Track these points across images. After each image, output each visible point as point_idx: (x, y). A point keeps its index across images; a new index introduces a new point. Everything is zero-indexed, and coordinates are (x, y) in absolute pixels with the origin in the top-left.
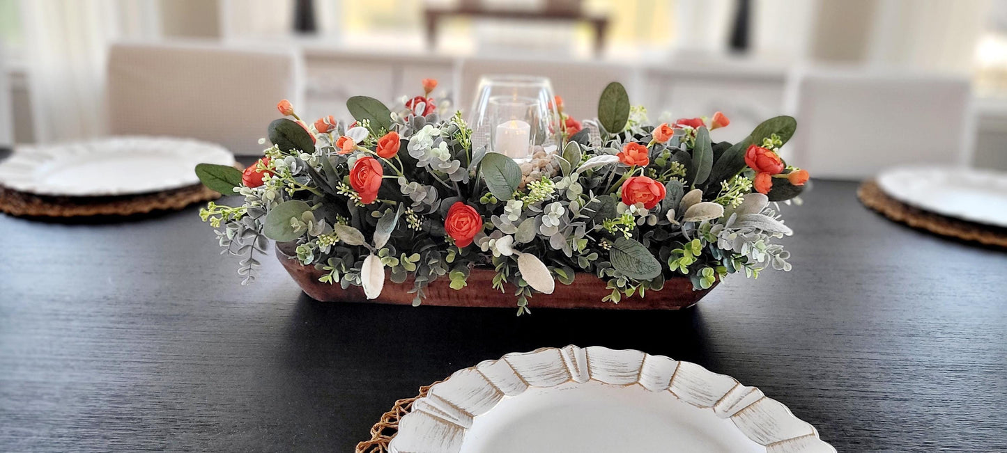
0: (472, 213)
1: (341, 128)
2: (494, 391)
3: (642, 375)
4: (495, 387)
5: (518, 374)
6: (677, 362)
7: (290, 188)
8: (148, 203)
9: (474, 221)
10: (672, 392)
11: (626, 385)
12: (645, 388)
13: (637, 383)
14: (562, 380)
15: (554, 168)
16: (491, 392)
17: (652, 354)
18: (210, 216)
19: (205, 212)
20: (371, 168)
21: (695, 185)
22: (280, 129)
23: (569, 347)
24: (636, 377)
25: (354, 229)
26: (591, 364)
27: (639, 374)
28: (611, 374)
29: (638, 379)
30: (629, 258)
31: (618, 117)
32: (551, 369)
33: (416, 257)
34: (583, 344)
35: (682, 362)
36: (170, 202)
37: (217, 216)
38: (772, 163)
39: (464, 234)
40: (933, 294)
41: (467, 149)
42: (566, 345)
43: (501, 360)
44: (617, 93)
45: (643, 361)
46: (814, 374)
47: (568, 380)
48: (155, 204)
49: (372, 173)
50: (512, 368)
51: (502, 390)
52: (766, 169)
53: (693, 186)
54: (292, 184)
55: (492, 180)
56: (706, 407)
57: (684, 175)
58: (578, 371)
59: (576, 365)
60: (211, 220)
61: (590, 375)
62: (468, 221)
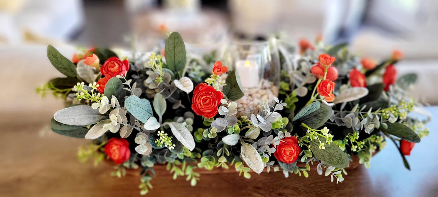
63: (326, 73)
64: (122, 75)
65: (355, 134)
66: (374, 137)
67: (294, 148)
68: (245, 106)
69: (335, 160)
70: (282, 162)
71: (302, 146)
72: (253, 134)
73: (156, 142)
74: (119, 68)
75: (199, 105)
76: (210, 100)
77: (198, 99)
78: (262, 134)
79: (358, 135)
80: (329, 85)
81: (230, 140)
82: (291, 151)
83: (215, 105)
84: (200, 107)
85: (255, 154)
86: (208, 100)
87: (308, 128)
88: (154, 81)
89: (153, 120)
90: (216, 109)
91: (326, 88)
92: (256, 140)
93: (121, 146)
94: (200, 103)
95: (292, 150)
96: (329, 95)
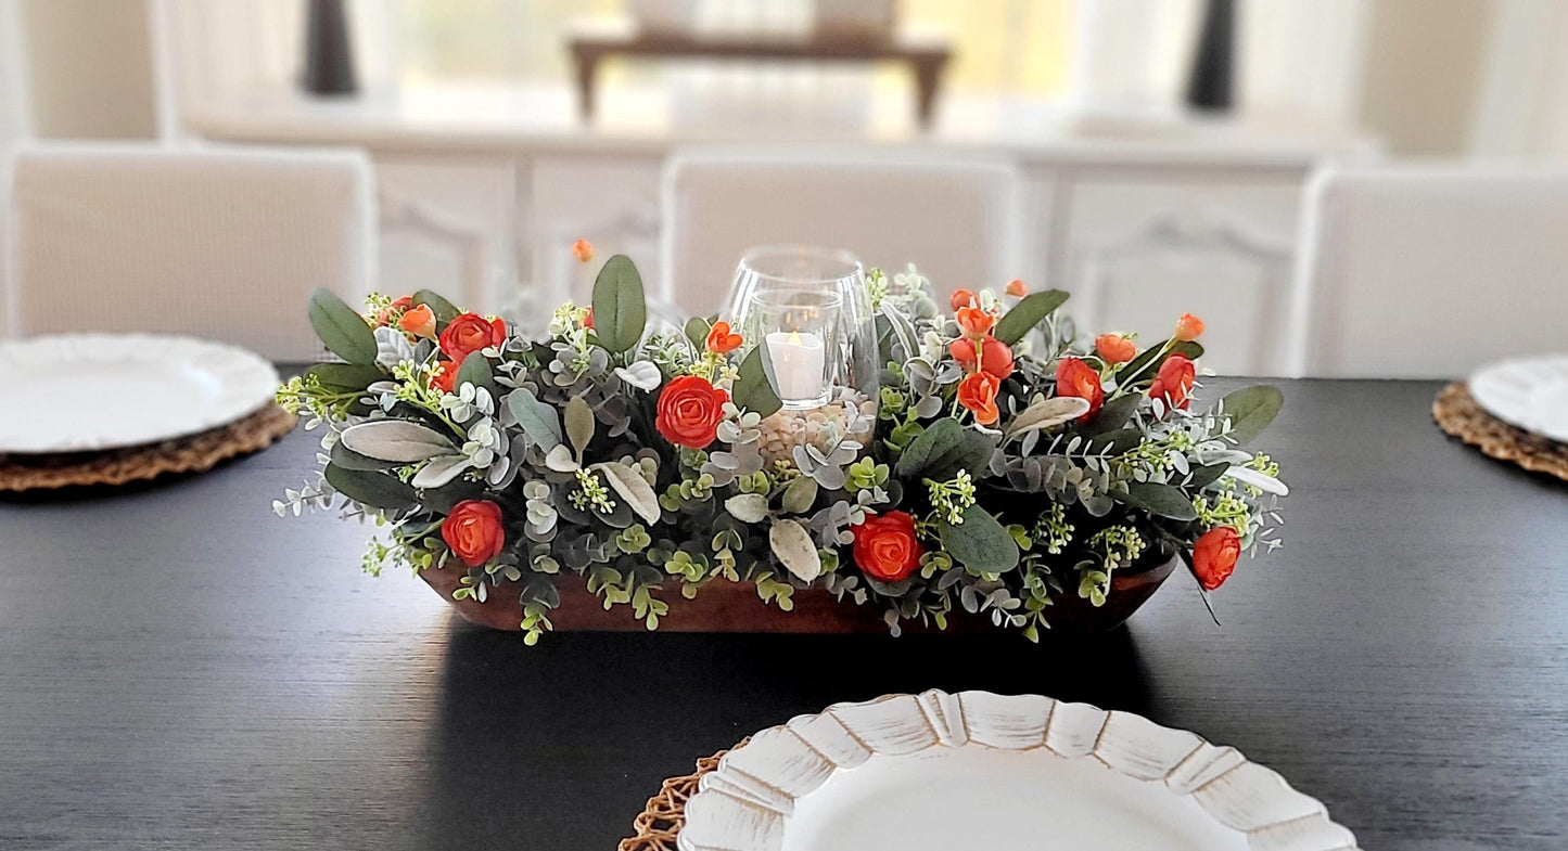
2: (820, 760)
3: (1051, 733)
4: (821, 755)
5: (854, 736)
6: (1107, 712)
8: (150, 462)
10: (1098, 758)
11: (1026, 749)
12: (1056, 754)
13: (1042, 745)
14: (923, 745)
16: (816, 763)
17: (1066, 700)
23: (931, 692)
24: (1041, 736)
26: (968, 719)
27: (1046, 732)
28: (1001, 732)
29: (1045, 740)
32: (905, 726)
34: (952, 688)
35: (1113, 712)
36: (186, 460)
40: (1546, 594)
42: (926, 689)
43: (825, 715)
45: (1051, 712)
46: (1331, 729)
47: (933, 744)
48: (161, 465)
50: (844, 726)
51: (834, 761)
56: (1154, 779)
58: (947, 729)
59: (943, 720)
61: (968, 735)
63: (979, 356)
64: (496, 348)
65: (1054, 508)
66: (1116, 531)
67: (902, 538)
68: (786, 437)
69: (989, 554)
70: (875, 578)
71: (923, 538)
72: (801, 497)
73: (570, 498)
74: (484, 336)
75: (674, 418)
76: (699, 407)
77: (672, 405)
78: (824, 499)
79: (1062, 511)
80: (985, 382)
81: (744, 508)
82: (896, 549)
83: (709, 418)
84: (674, 422)
85: (802, 538)
86: (695, 406)
87: (932, 482)
88: (566, 367)
89: (562, 450)
90: (711, 429)
91: (978, 389)
92: (809, 514)
93: (484, 516)
94: (676, 414)
95: (897, 545)
96: (985, 406)
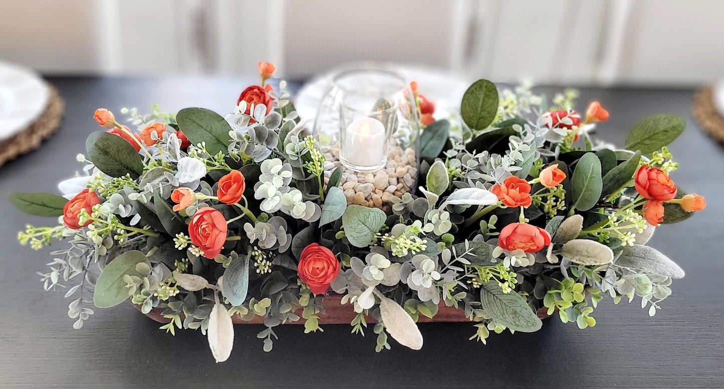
0: (329, 258)
1: (172, 148)
7: (120, 235)
9: (331, 267)
15: (412, 178)
18: (30, 239)
19: (25, 236)
20: (214, 226)
21: (575, 210)
22: (101, 145)
25: (196, 276)
30: (503, 306)
31: (484, 114)
33: (266, 302)
37: (39, 238)
38: (666, 192)
39: (321, 280)
41: (319, 175)
44: (484, 89)
49: (216, 232)
52: (660, 198)
53: (572, 211)
54: (123, 231)
55: (354, 234)
57: (563, 198)
60: (32, 242)
62: (324, 268)
